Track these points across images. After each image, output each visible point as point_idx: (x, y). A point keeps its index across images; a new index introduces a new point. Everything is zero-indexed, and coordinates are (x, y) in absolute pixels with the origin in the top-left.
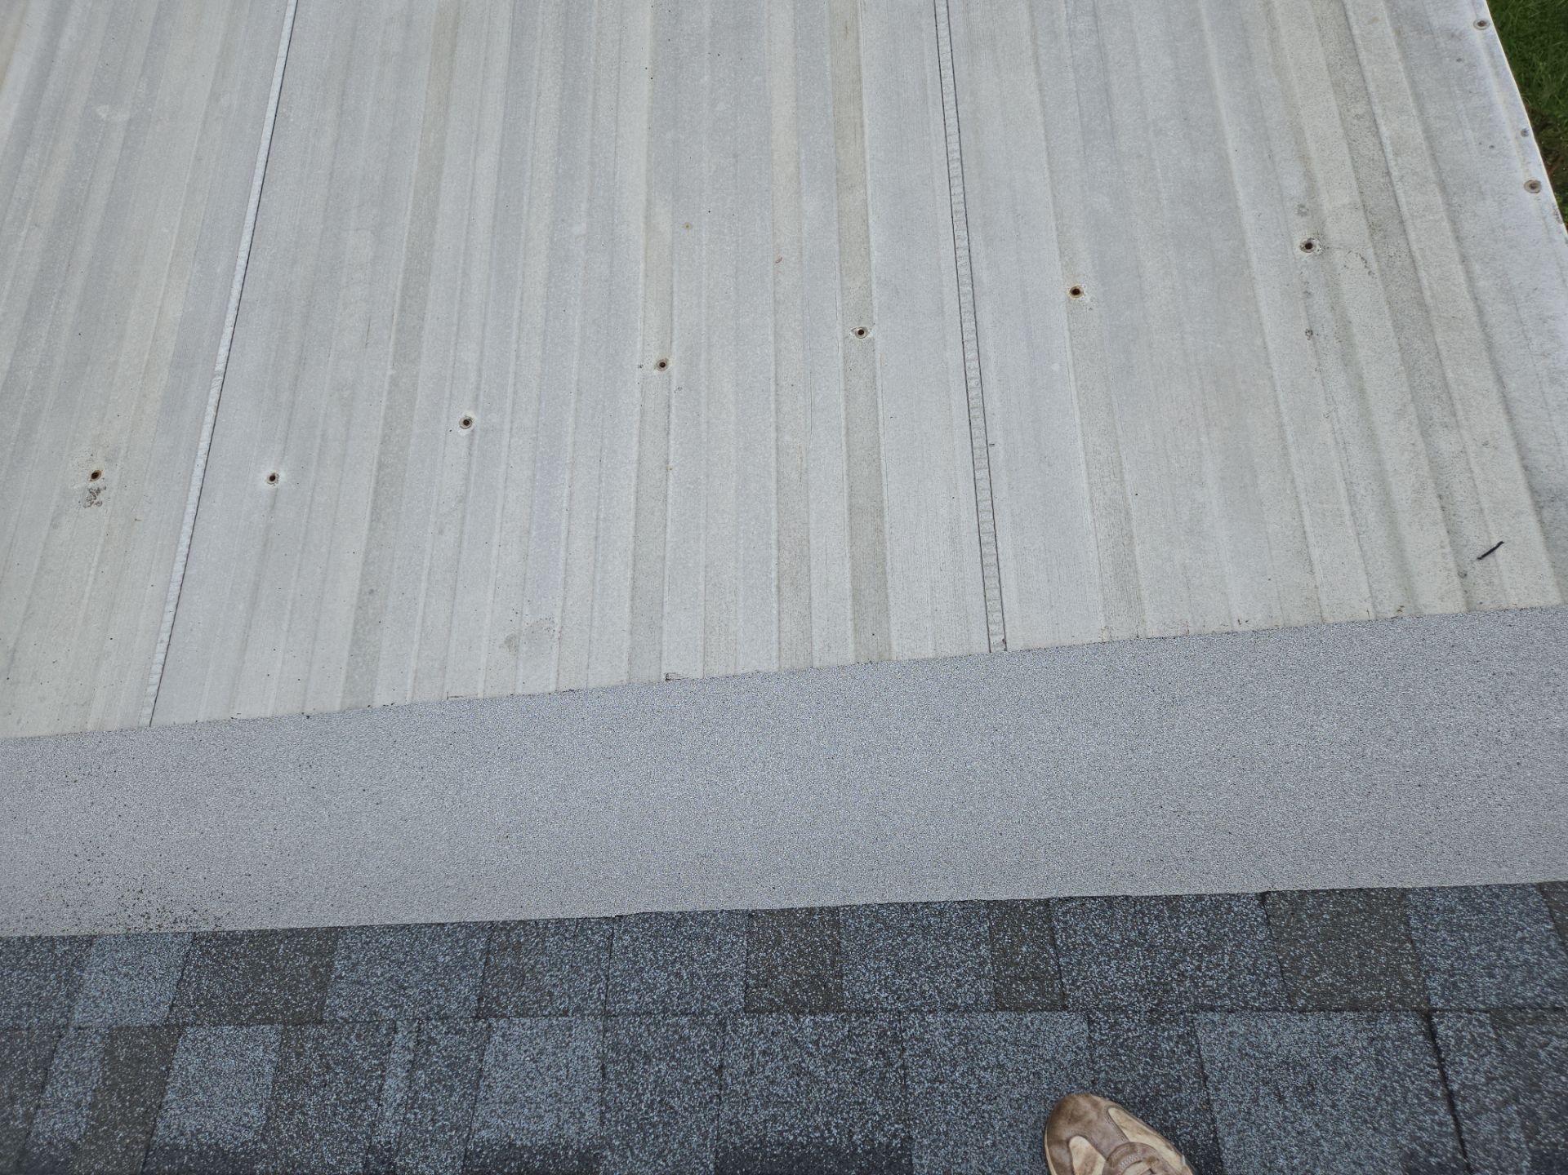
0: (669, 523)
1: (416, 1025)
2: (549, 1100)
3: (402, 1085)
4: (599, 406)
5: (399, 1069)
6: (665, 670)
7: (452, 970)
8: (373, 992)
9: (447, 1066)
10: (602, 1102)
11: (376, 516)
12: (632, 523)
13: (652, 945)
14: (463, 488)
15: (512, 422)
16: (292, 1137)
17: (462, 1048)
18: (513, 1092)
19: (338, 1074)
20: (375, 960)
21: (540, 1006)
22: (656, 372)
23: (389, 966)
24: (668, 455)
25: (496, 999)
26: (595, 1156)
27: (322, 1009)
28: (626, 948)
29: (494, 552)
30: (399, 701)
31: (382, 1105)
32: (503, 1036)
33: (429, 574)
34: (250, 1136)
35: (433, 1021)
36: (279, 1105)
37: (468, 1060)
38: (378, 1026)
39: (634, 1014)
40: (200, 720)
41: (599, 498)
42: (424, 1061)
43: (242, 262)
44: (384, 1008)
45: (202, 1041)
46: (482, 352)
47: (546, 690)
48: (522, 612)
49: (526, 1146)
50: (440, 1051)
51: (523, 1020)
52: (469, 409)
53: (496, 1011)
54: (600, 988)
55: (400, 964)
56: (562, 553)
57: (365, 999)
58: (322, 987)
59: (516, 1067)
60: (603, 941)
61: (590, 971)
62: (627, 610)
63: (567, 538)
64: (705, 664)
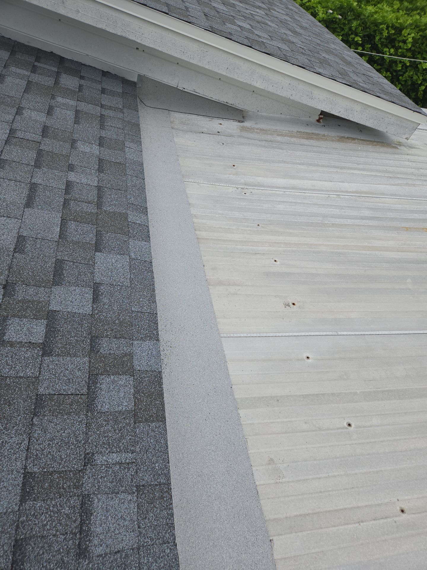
0: (337, 528)
1: (134, 461)
2: (107, 528)
3: (114, 461)
4: (375, 483)
5: (119, 458)
6: (275, 538)
7: (153, 471)
8: (145, 440)
9: (120, 478)
10: (106, 554)
11: (305, 396)
12: (331, 509)
13: (166, 565)
14: (324, 429)
15: (356, 444)
16: (98, 423)
17: (126, 482)
18: (110, 510)
19: (118, 435)
20: (156, 438)
21: (141, 514)
22: (398, 508)
23: (154, 444)
24: (365, 521)
25: (143, 493)
26: (86, 555)
27: (139, 422)
28: (165, 552)
29: (304, 446)
30: (242, 419)
31: (107, 454)
32: (130, 500)
33: (289, 421)
34: (99, 408)
35: (136, 468)
36: (109, 415)
37: (122, 487)
38: (134, 446)
39: (139, 562)
40: (225, 352)
41: (337, 490)
42: (122, 468)
43: (378, 333)
44: (140, 446)
45: (129, 383)
46: (378, 426)
47: (256, 481)
48: (283, 463)
49: (91, 521)
50: (125, 473)
51: (136, 508)
52: (355, 425)
53: (139, 494)
54: (148, 542)
55: (154, 449)
56: (311, 477)
57: (142, 438)
58: (146, 420)
59: (119, 509)
60: (166, 539)
61: (155, 535)
62: (295, 514)
63: (317, 478)
64: (281, 559)
